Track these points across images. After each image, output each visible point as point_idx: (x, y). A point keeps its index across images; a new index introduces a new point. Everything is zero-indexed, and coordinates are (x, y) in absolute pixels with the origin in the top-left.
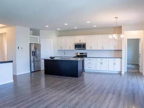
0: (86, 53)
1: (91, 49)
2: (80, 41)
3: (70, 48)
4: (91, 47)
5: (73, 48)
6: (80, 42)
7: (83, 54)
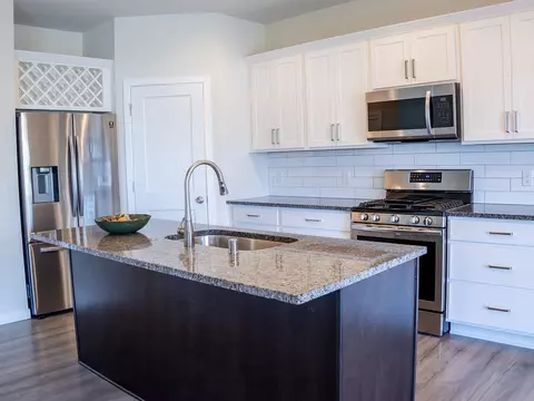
0: (467, 174)
1: (511, 137)
2: (409, 67)
3: (334, 130)
4: (510, 120)
5: (354, 130)
6: (411, 82)
7: (435, 176)
